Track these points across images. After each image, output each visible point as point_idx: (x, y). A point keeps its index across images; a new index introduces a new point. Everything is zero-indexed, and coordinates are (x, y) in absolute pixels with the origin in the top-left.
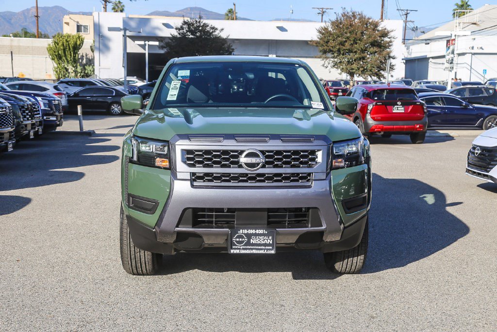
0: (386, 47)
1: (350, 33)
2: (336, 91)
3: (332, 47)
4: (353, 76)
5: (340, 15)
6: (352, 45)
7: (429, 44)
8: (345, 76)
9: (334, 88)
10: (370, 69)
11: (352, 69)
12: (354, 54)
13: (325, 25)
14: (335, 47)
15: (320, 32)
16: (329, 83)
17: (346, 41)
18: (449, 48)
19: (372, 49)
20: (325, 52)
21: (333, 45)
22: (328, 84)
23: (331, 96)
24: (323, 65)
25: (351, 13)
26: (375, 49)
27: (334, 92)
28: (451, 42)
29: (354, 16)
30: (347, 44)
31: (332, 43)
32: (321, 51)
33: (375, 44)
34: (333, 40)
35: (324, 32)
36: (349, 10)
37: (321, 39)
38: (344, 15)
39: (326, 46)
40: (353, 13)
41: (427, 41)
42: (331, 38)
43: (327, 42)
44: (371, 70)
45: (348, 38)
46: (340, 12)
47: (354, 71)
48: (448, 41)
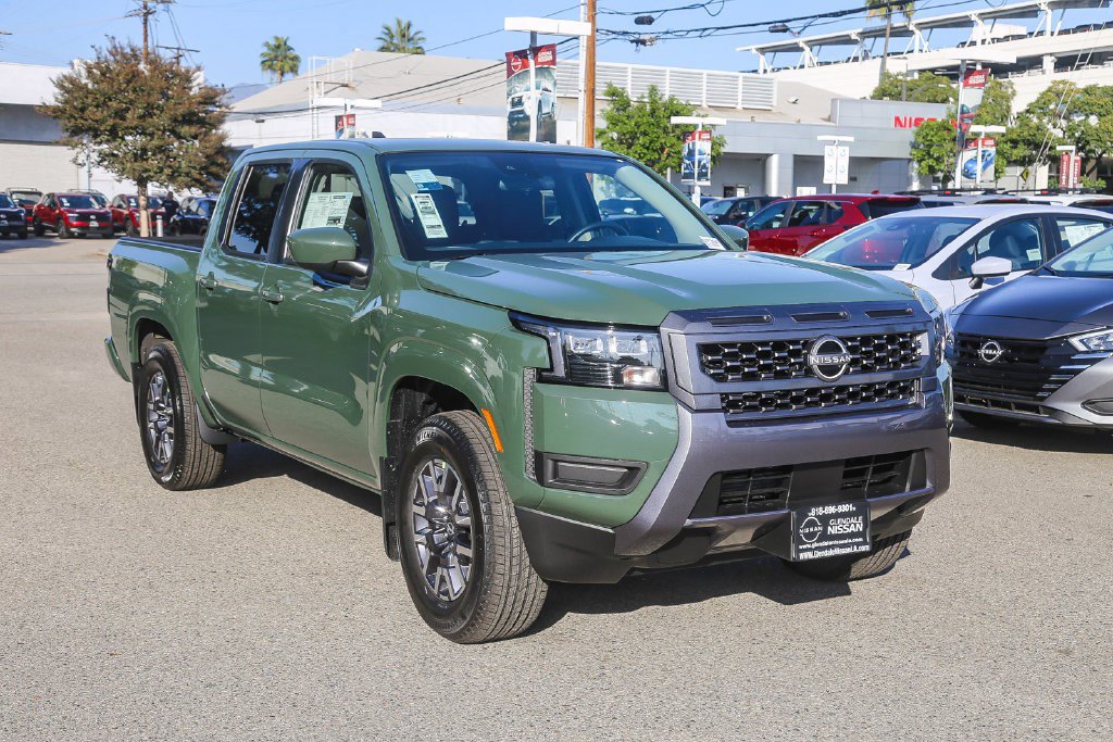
0: (214, 126)
1: (134, 91)
2: (84, 218)
3: (97, 121)
4: (146, 187)
5: (105, 53)
6: (142, 117)
7: (263, 121)
8: (129, 187)
9: (78, 210)
10: (187, 170)
11: (146, 171)
12: (149, 138)
13: (71, 71)
14: (103, 121)
15: (60, 86)
16: (64, 200)
17: (127, 110)
18: (342, 131)
19: (185, 130)
20: (76, 131)
21: (99, 115)
22: (62, 203)
23: (73, 229)
24: (75, 161)
25: (128, 50)
26: (193, 130)
27: (77, 219)
28: (345, 119)
29: (135, 56)
30: (129, 115)
31: (93, 113)
32: (67, 130)
33: (189, 119)
34: (97, 106)
35: (69, 86)
36: (124, 43)
37: (66, 102)
38: (115, 51)
39: (82, 118)
40: (132, 50)
41: (259, 116)
42: (90, 100)
43: (83, 110)
44: (187, 174)
45: (131, 102)
46: (106, 45)
47: (152, 174)
48: (339, 119)
